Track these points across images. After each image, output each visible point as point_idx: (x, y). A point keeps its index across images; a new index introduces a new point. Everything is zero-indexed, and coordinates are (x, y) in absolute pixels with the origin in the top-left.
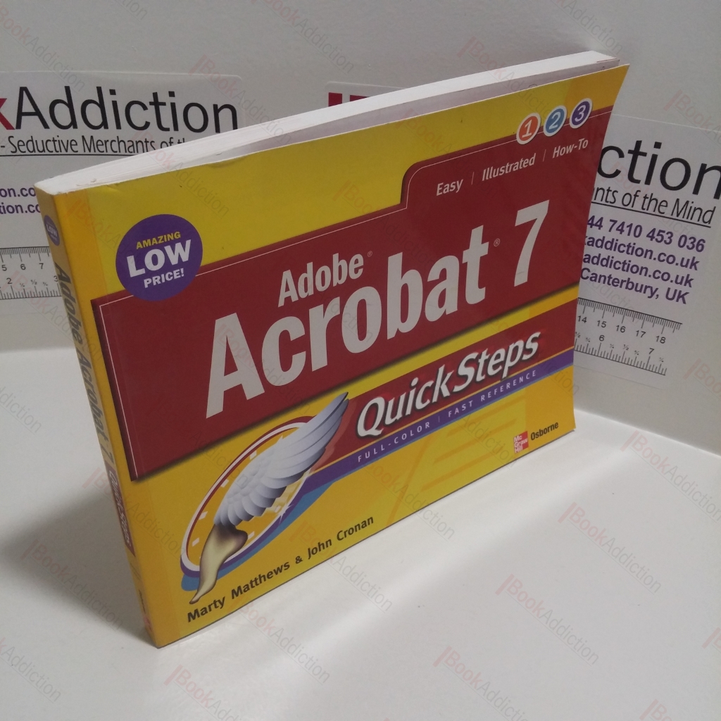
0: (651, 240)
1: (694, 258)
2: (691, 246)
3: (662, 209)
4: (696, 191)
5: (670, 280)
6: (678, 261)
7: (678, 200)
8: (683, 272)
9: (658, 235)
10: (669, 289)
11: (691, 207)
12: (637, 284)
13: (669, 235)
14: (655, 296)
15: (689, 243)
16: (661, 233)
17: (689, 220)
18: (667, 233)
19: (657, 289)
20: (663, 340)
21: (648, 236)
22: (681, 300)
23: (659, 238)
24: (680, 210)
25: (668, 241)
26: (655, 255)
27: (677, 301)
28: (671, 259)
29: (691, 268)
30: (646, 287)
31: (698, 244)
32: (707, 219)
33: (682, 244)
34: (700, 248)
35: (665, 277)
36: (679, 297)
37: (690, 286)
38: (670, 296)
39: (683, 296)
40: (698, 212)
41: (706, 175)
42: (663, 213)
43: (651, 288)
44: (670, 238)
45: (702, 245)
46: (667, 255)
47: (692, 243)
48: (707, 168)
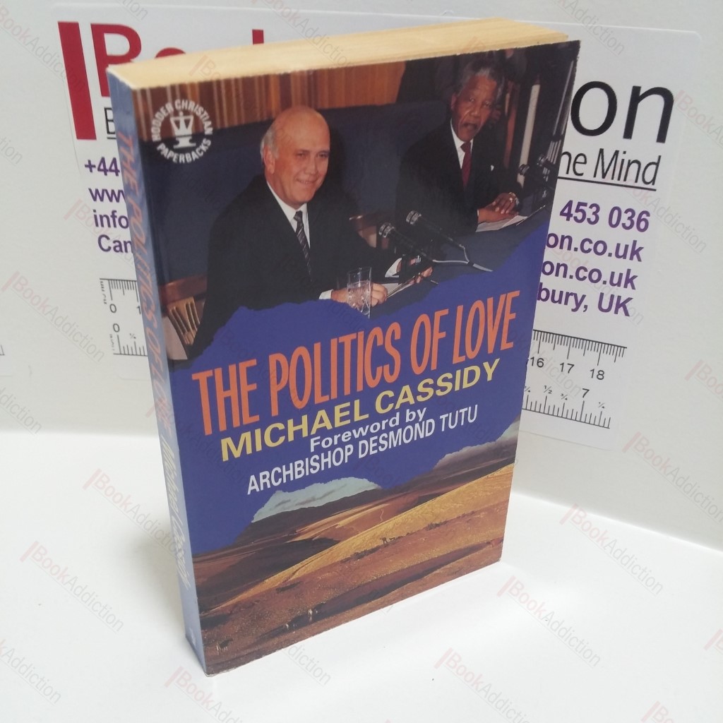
0: (568, 219)
1: (635, 243)
2: (628, 224)
3: (579, 168)
4: (628, 133)
6: (611, 248)
7: (601, 151)
8: (621, 266)
9: (577, 210)
10: (602, 295)
11: (623, 160)
12: (554, 291)
13: (594, 209)
14: (582, 307)
15: (625, 219)
16: (581, 207)
17: (621, 182)
18: (591, 207)
19: (584, 297)
20: (601, 376)
21: (562, 213)
22: (621, 310)
23: (580, 216)
24: (606, 168)
25: (593, 218)
26: (576, 243)
27: (616, 312)
28: (599, 248)
29: (631, 258)
30: (568, 295)
31: (640, 220)
32: (649, 178)
33: (614, 221)
34: (642, 225)
35: (594, 276)
36: (618, 306)
37: (633, 288)
38: (605, 305)
39: (623, 305)
40: (634, 167)
41: (642, 105)
42: (581, 175)
43: (576, 296)
44: (595, 213)
45: (645, 220)
46: (594, 242)
47: (630, 218)
48: (642, 92)
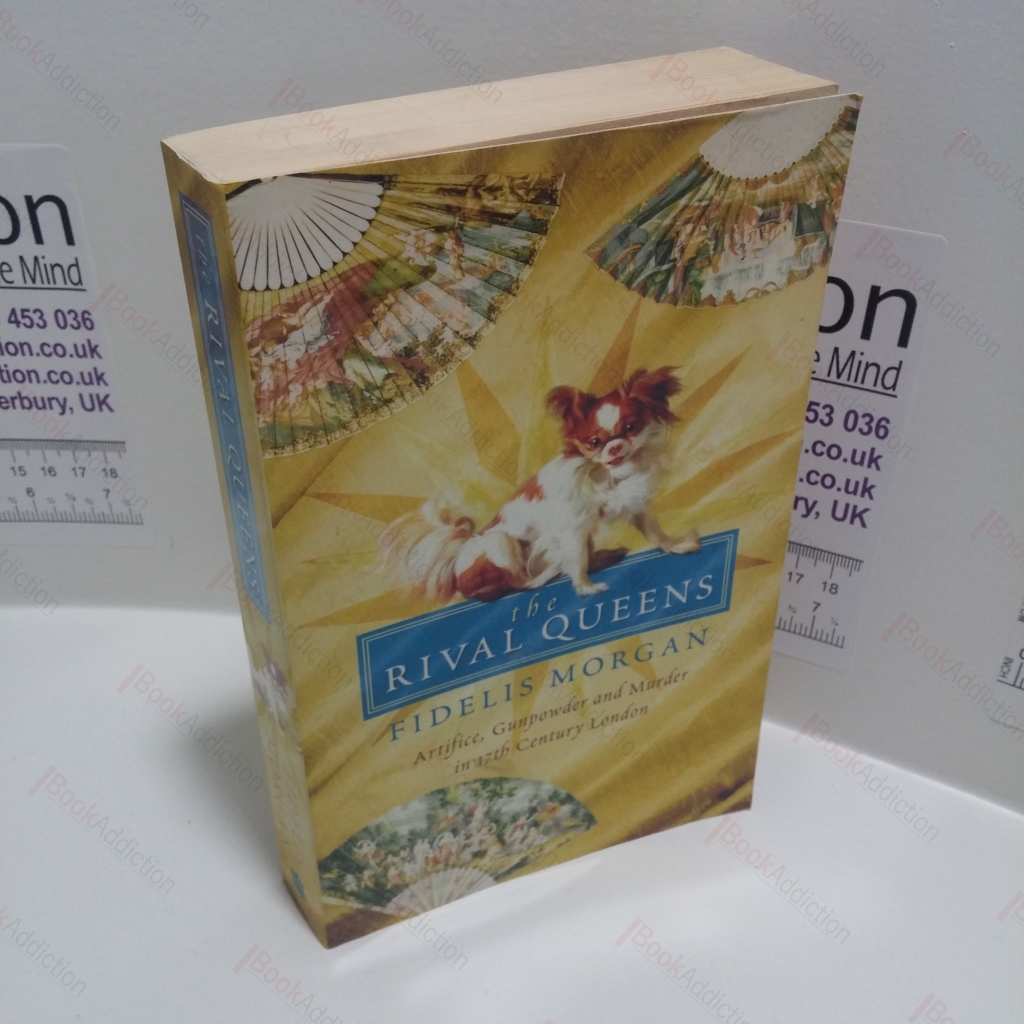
1: (873, 450)
2: (866, 429)
4: (866, 334)
5: (835, 487)
6: (847, 454)
7: (836, 350)
8: (858, 474)
9: (808, 411)
10: (836, 503)
11: (860, 362)
13: (828, 410)
14: (813, 514)
15: (862, 423)
16: (813, 407)
17: (858, 384)
18: (824, 407)
19: (815, 503)
20: (834, 589)
22: (857, 521)
23: (811, 416)
24: (841, 367)
25: (826, 420)
26: (807, 446)
27: (852, 522)
28: (833, 452)
29: (869, 466)
30: (797, 499)
31: (878, 426)
32: (889, 382)
33: (850, 425)
34: (882, 432)
35: (827, 481)
36: (854, 516)
37: (871, 497)
38: (840, 513)
39: (860, 515)
40: (872, 371)
41: (881, 306)
43: (806, 500)
44: (829, 415)
45: (885, 427)
46: (828, 445)
47: (868, 424)
48: (882, 292)
